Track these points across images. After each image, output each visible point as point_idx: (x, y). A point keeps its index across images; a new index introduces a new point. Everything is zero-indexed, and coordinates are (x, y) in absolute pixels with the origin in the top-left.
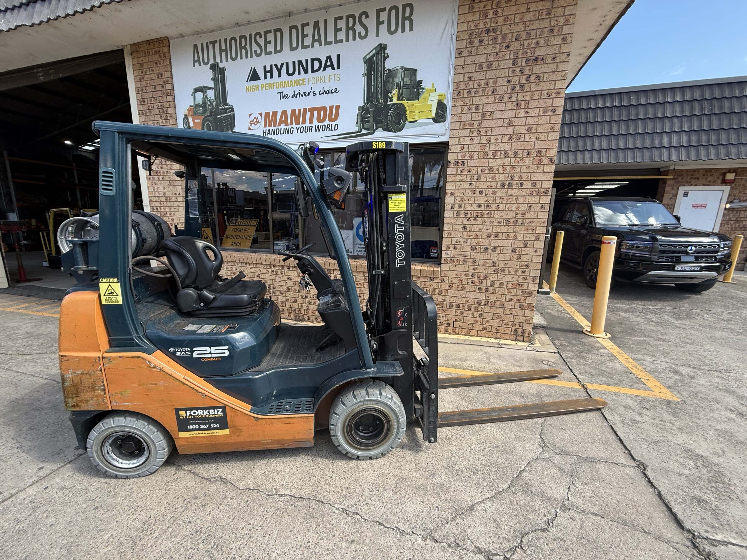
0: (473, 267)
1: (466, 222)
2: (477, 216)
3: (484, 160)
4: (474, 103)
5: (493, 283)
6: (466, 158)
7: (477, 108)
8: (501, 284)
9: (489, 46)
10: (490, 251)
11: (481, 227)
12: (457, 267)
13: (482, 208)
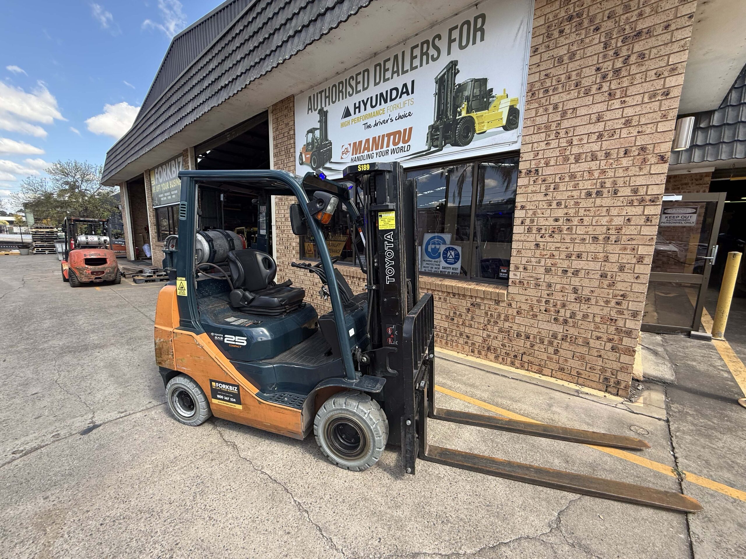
0: (548, 292)
1: (539, 239)
2: (553, 232)
3: (563, 166)
4: (551, 103)
5: (573, 315)
6: (541, 165)
7: (556, 107)
8: (585, 316)
9: (572, 34)
10: (569, 274)
11: (558, 245)
12: (527, 291)
13: (560, 223)
